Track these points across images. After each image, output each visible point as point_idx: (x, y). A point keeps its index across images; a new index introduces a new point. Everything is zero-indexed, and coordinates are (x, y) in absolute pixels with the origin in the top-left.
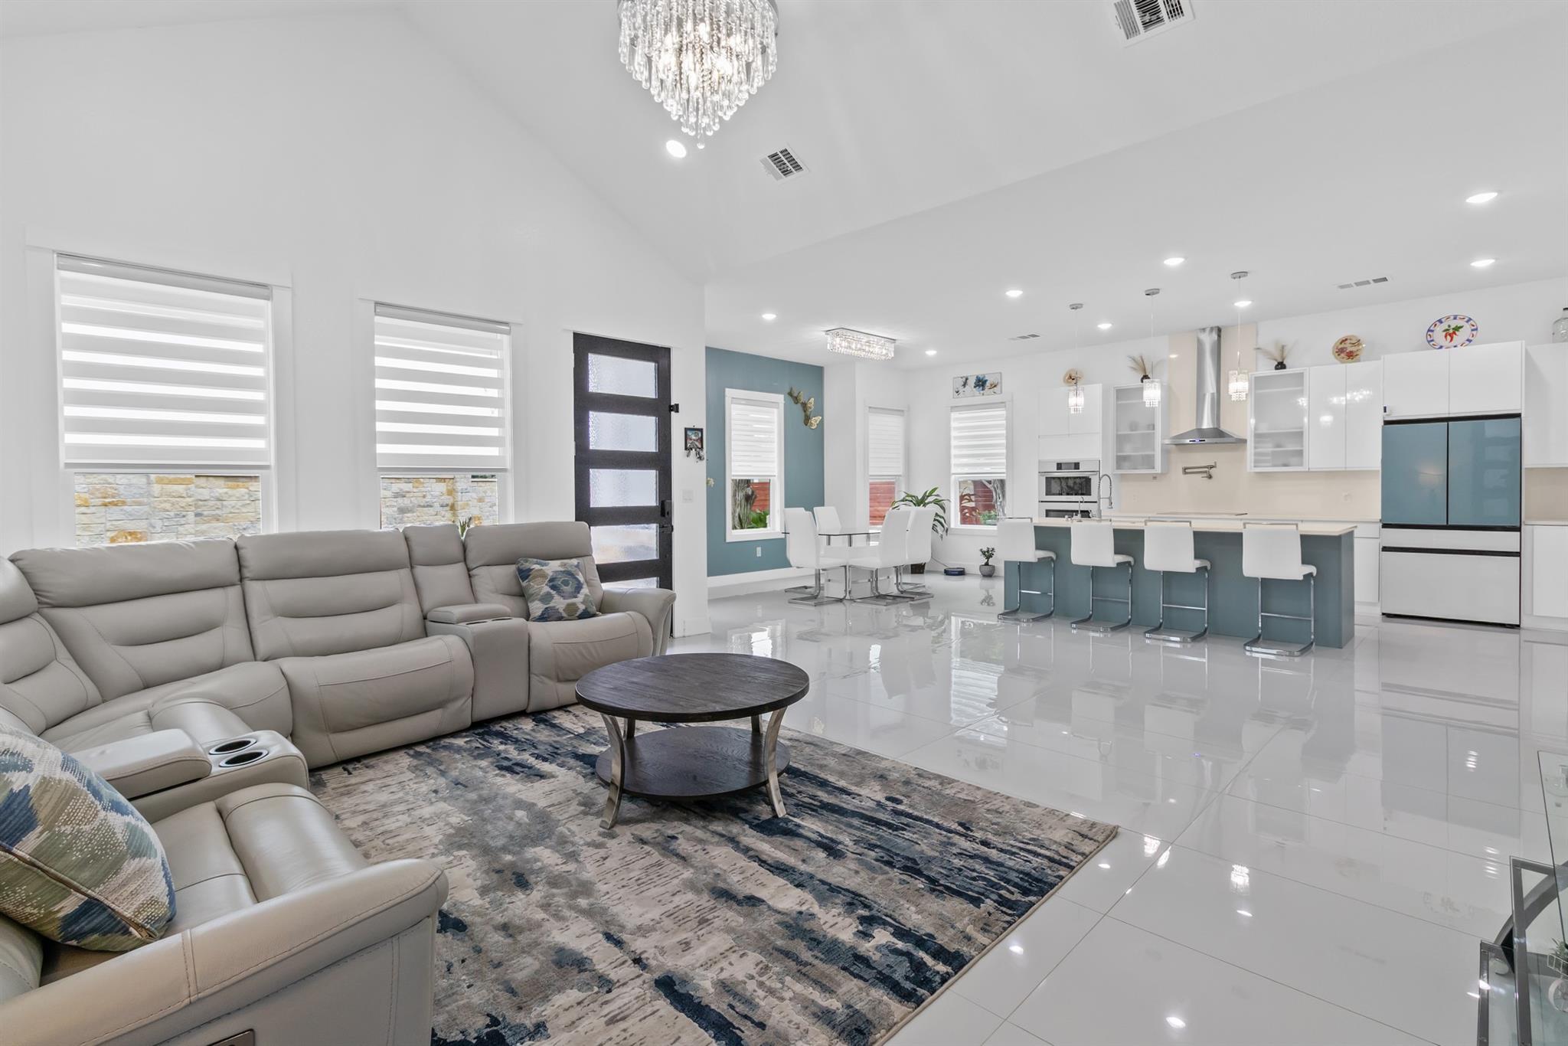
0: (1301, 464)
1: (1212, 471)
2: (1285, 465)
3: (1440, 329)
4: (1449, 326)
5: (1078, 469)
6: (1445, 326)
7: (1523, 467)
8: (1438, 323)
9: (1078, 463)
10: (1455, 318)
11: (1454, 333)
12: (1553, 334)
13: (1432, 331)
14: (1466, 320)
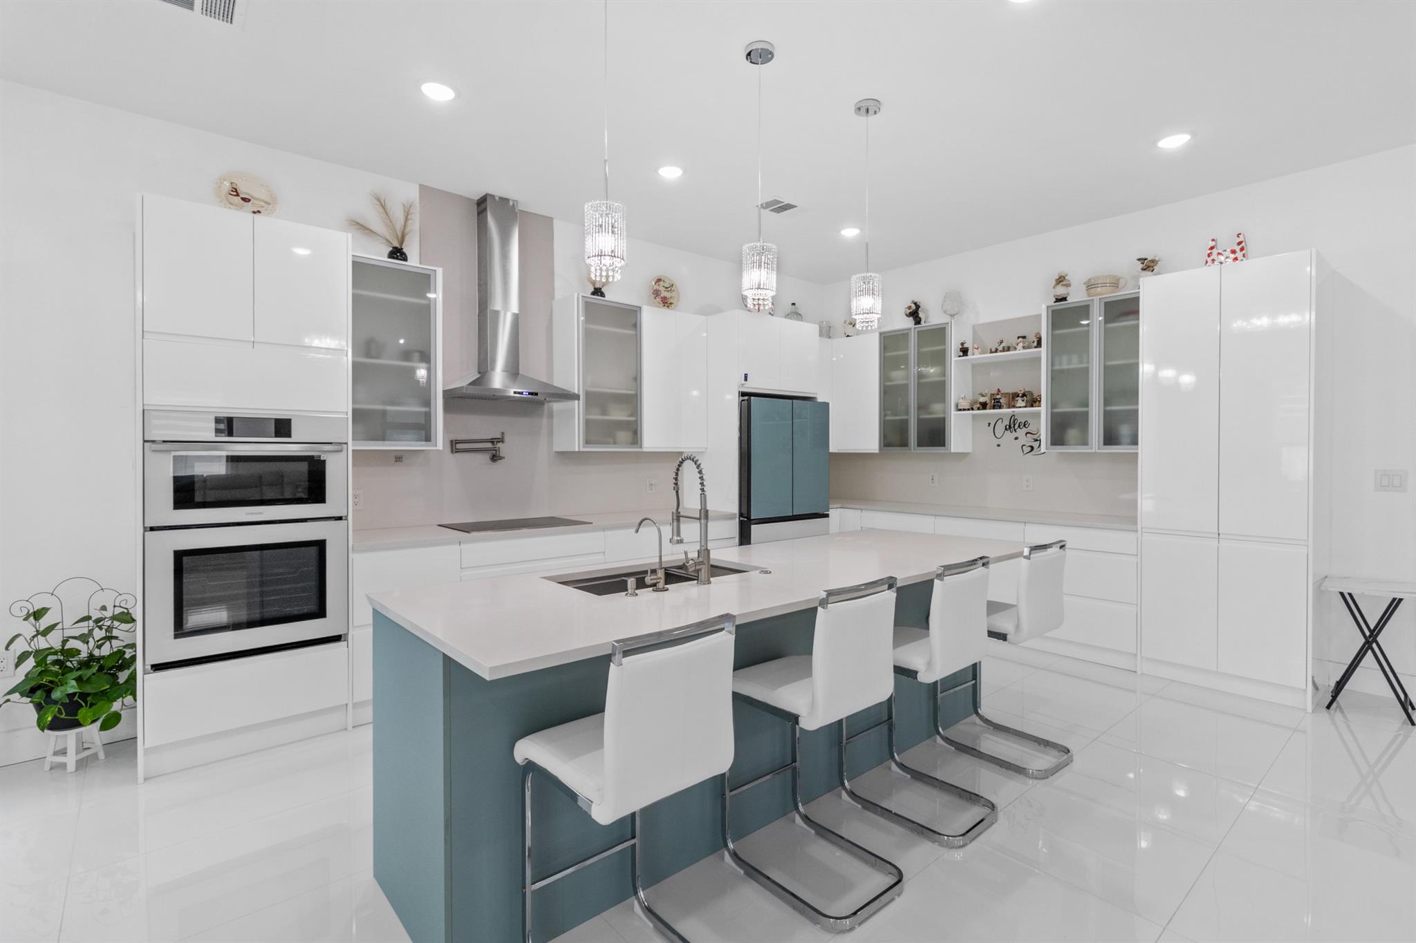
5: (288, 435)
9: (287, 420)
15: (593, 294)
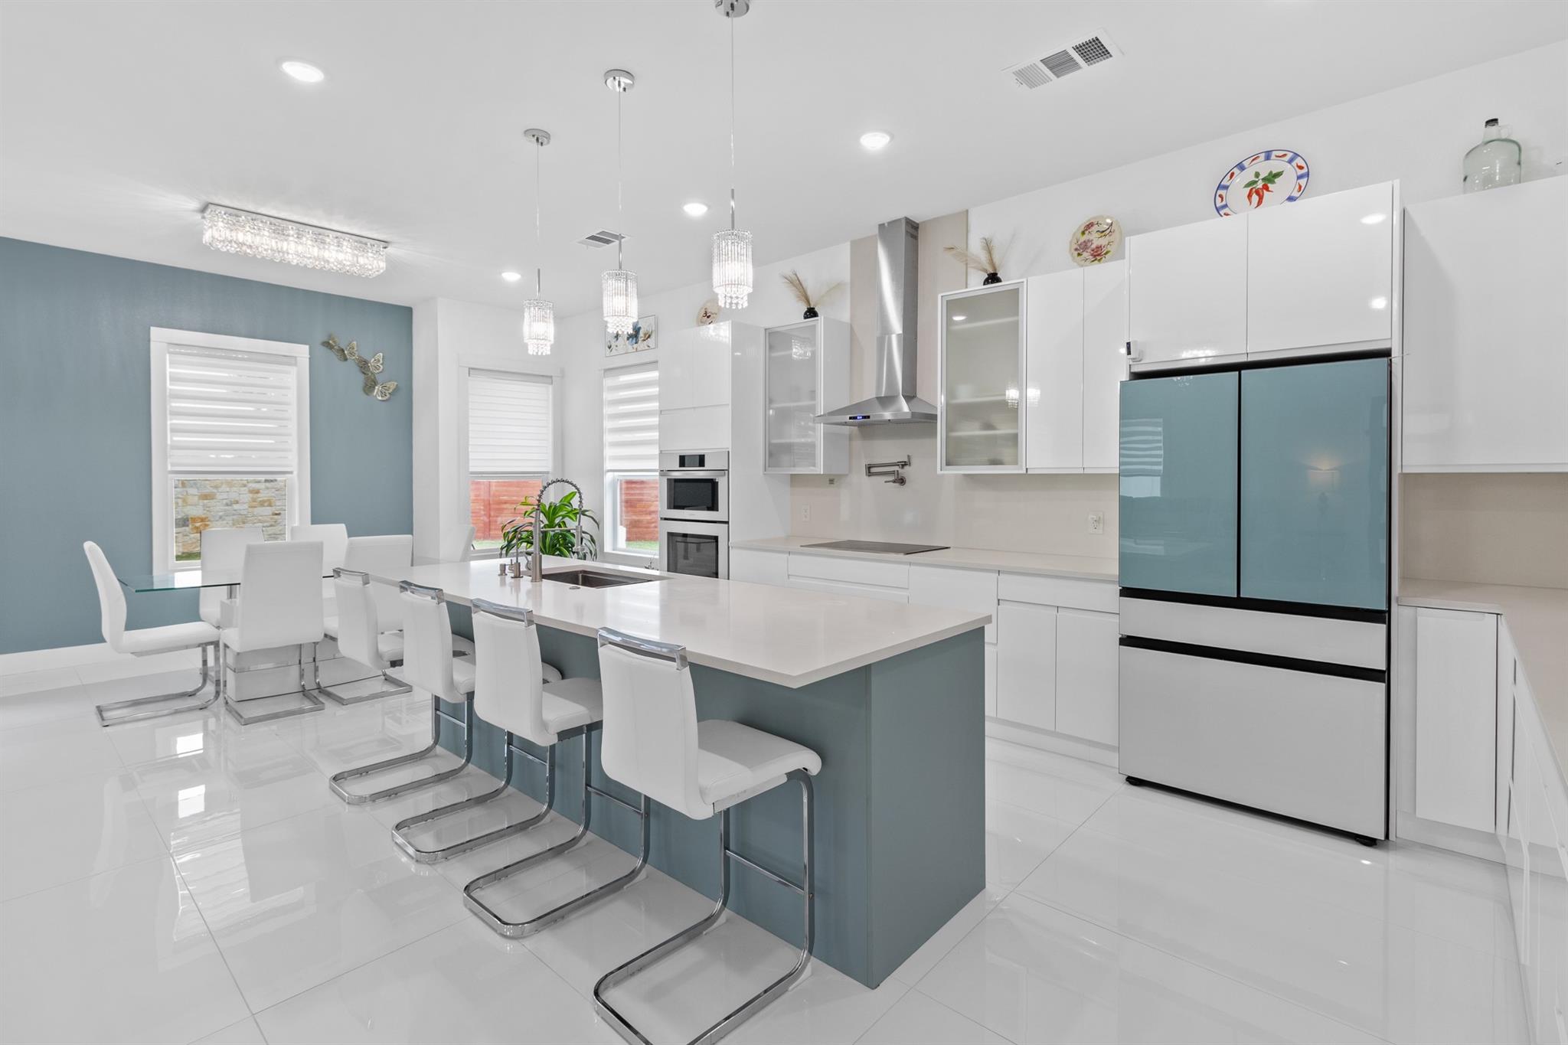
0: (1015, 462)
1: (906, 472)
2: (995, 462)
3: (1242, 178)
4: (1257, 175)
5: (703, 466)
6: (1248, 176)
7: (1396, 471)
8: (1236, 171)
9: (704, 456)
10: (1268, 158)
11: (1266, 188)
12: (1465, 179)
13: (1226, 188)
14: (1287, 158)
15: (986, 282)
